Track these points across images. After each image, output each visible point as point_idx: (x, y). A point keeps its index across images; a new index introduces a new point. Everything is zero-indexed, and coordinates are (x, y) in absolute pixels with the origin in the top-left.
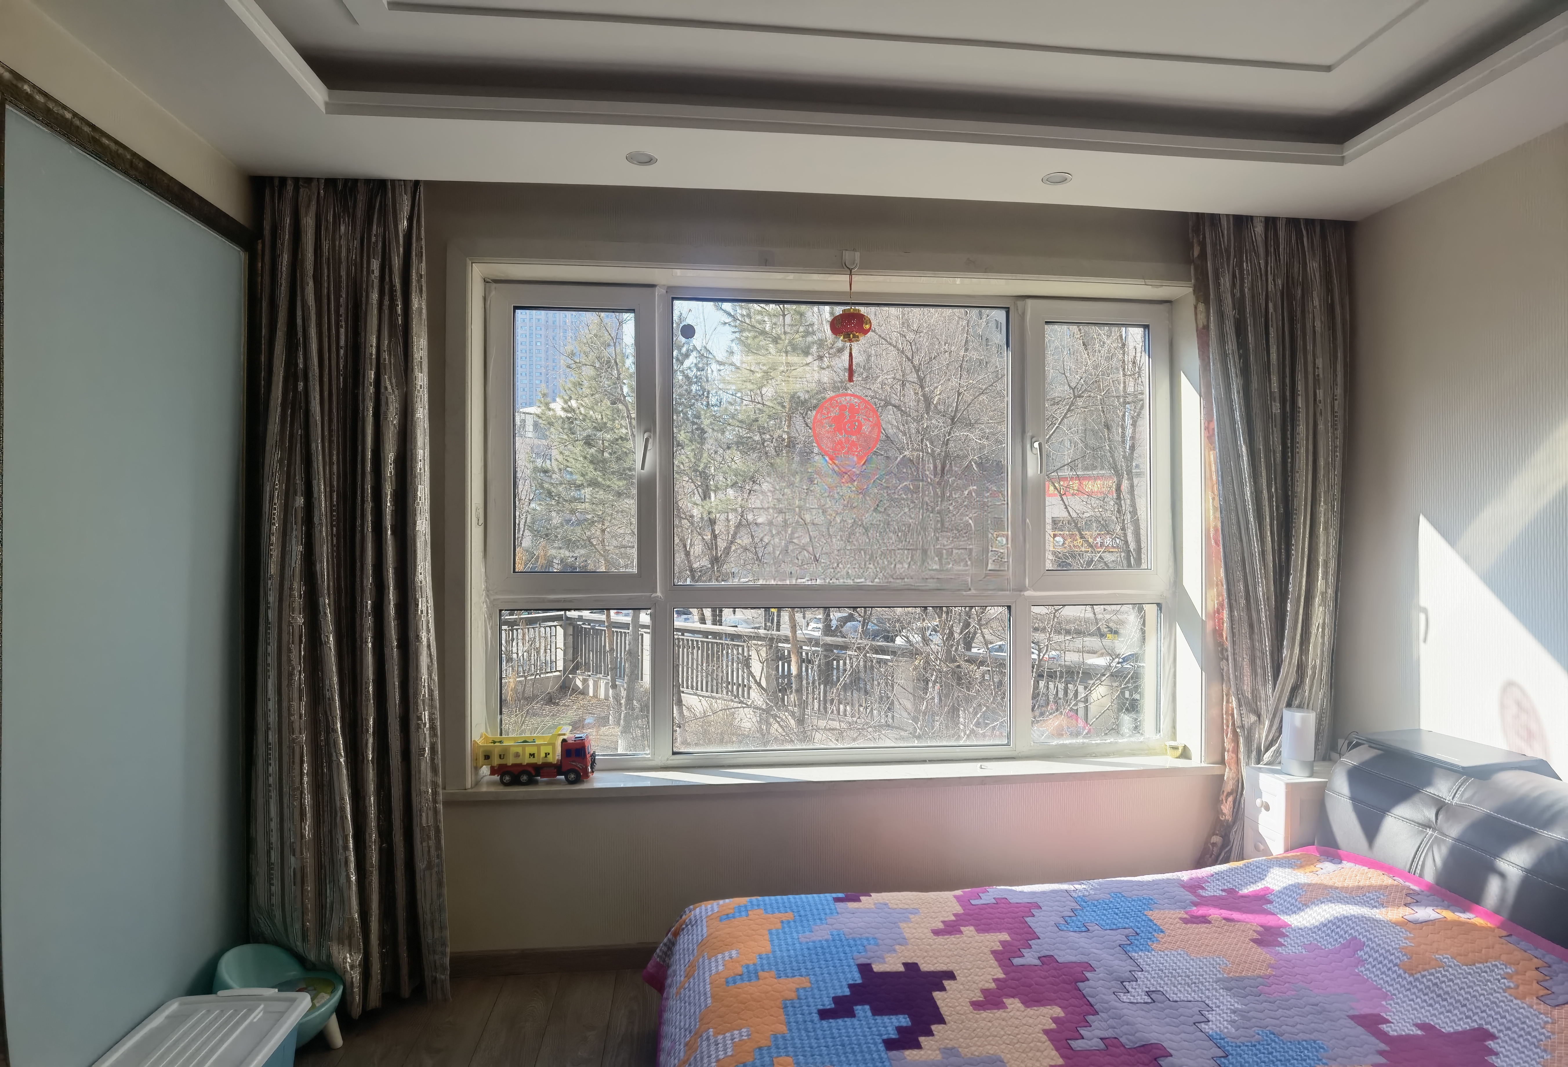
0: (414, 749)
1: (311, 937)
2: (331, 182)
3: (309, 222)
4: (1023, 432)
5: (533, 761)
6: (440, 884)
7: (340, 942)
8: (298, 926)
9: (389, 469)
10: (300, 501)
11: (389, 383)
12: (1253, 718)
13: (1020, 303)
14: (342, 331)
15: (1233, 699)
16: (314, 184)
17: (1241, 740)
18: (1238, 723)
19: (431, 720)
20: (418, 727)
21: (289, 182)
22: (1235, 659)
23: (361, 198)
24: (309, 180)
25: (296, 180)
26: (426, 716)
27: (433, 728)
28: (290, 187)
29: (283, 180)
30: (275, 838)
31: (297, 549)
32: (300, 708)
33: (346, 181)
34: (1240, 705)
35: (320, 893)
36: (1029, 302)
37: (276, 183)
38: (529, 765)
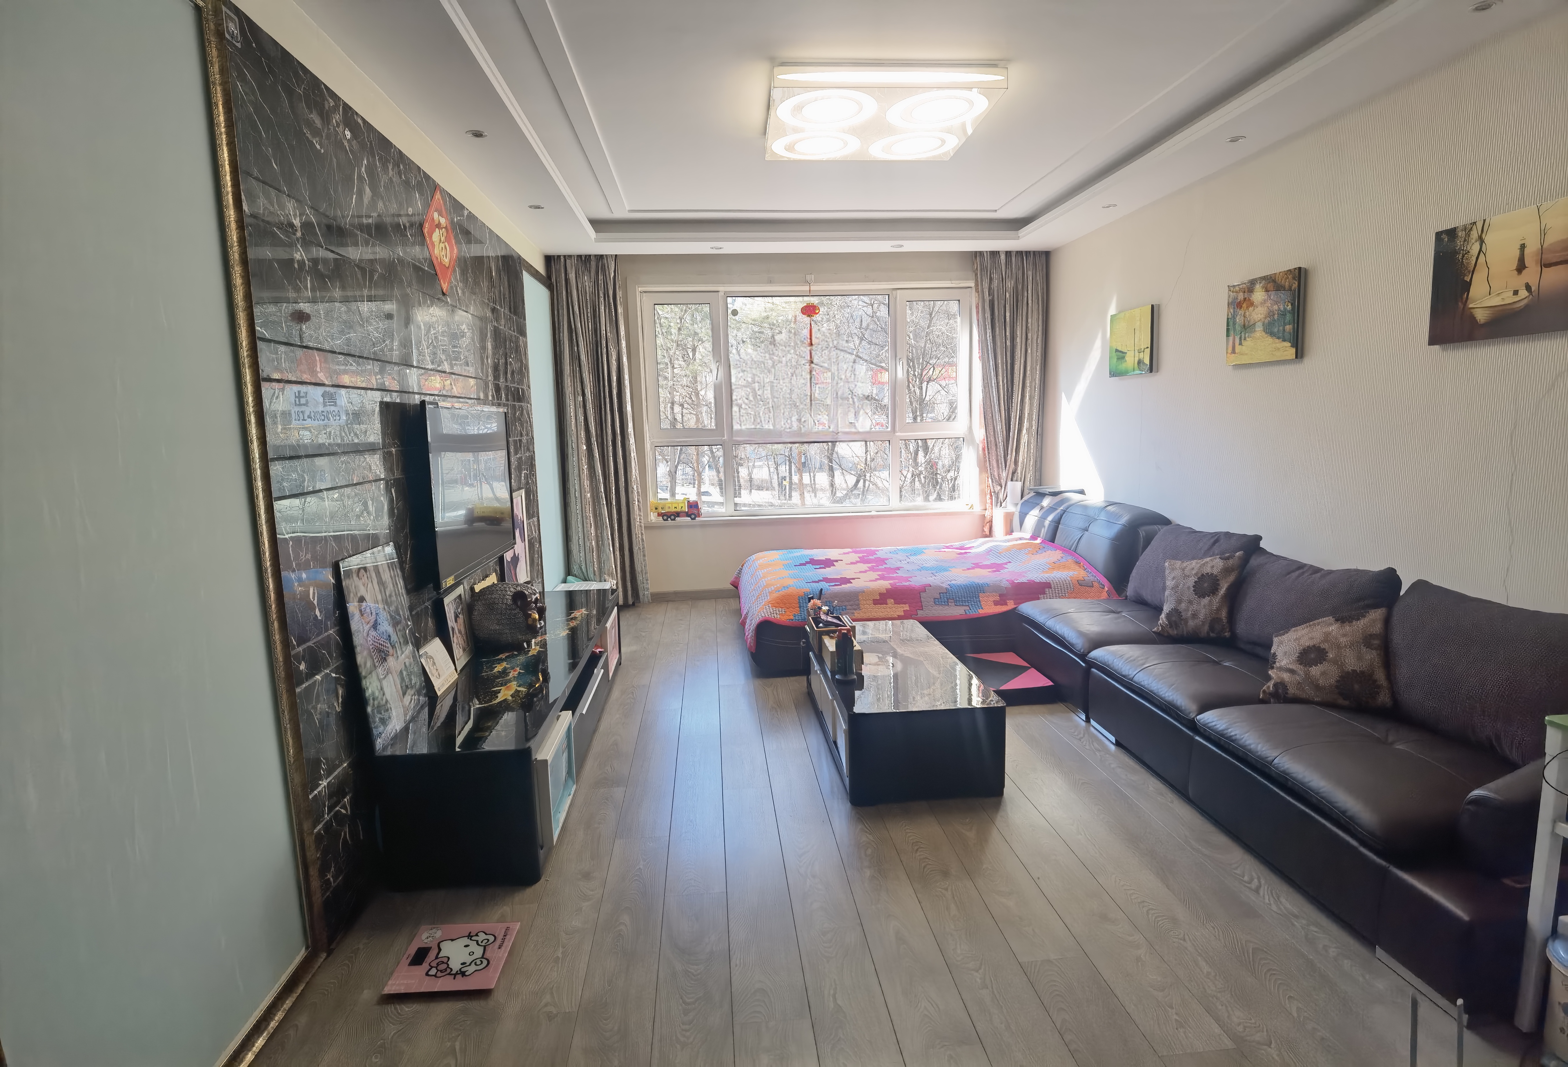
0: (631, 500)
1: (597, 574)
2: (580, 257)
3: (572, 276)
4: (896, 356)
5: (675, 510)
6: (644, 556)
7: (609, 575)
8: (592, 569)
9: (614, 384)
10: (580, 398)
11: (611, 347)
12: (999, 488)
13: (894, 292)
14: (590, 324)
15: (990, 480)
16: (573, 258)
17: (993, 498)
18: (992, 490)
19: (637, 489)
20: (632, 492)
21: (562, 257)
22: (989, 461)
23: (593, 263)
24: (570, 256)
25: (565, 256)
26: (635, 487)
27: (638, 492)
28: (562, 260)
29: (559, 257)
30: (581, 535)
31: (581, 418)
32: (586, 483)
33: (586, 256)
34: (992, 482)
35: (599, 557)
36: (899, 291)
37: (556, 257)
38: (674, 512)
